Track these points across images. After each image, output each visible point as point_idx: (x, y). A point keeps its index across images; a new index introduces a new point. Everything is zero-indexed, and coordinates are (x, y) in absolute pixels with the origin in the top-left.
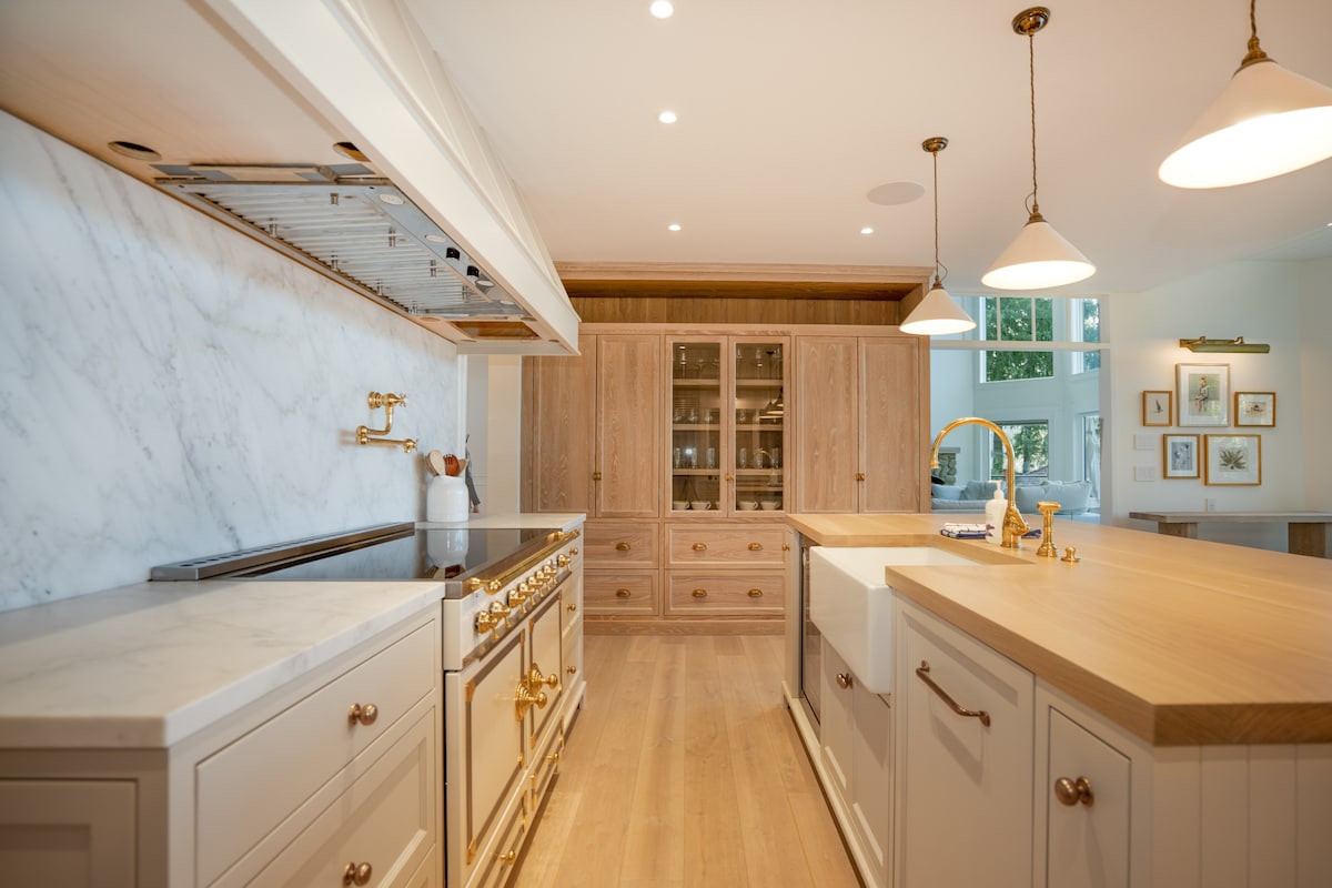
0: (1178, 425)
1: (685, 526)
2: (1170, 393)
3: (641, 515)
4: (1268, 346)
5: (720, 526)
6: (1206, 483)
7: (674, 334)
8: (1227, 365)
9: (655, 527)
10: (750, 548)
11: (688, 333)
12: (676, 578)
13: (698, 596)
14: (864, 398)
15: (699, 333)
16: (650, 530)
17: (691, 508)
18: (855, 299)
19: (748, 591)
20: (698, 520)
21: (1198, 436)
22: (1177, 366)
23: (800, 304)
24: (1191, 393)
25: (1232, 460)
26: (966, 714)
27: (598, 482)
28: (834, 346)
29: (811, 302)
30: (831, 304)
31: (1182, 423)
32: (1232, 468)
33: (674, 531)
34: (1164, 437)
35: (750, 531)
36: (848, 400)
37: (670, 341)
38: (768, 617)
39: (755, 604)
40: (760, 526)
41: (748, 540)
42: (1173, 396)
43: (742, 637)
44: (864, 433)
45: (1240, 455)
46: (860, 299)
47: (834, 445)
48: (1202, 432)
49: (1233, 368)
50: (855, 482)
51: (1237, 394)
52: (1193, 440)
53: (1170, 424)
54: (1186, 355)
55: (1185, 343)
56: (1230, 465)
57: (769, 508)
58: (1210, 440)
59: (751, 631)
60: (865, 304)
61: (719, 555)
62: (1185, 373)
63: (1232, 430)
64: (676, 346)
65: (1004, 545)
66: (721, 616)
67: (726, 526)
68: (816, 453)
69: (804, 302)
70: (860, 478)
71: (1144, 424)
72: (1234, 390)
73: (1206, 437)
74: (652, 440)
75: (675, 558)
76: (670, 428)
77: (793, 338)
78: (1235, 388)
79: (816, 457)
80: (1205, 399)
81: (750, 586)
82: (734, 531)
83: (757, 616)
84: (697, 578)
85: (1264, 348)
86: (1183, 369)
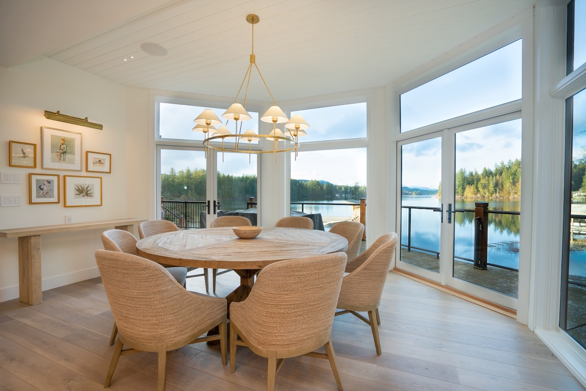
0: (42, 167)
2: (35, 145)
4: (102, 125)
6: (65, 206)
8: (80, 134)
21: (58, 176)
22: (41, 128)
24: (53, 147)
25: (83, 191)
31: (45, 166)
32: (83, 196)
34: (30, 176)
42: (37, 147)
45: (89, 189)
48: (62, 174)
49: (85, 136)
51: (87, 152)
52: (55, 179)
53: (35, 167)
56: (82, 195)
58: (68, 178)
62: (48, 134)
63: (84, 173)
71: (10, 166)
72: (85, 150)
73: (64, 176)
78: (86, 148)
80: (64, 153)
85: (99, 127)
86: (45, 131)
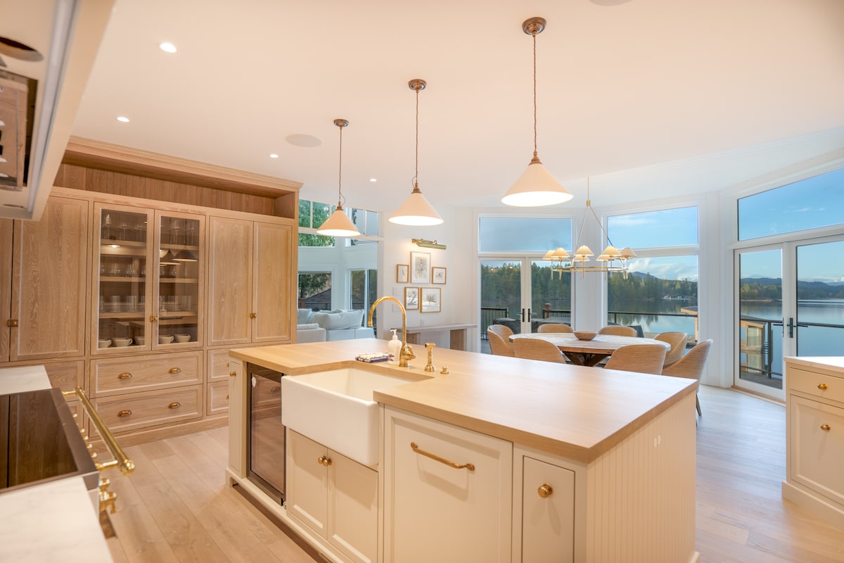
0: (411, 282)
1: (112, 361)
3: (64, 355)
4: (445, 246)
5: (145, 358)
6: (421, 312)
7: (103, 202)
8: (430, 254)
9: (80, 365)
10: (171, 372)
11: (117, 203)
12: (101, 405)
13: (123, 415)
14: (256, 263)
15: (127, 205)
16: (76, 367)
17: (113, 345)
18: (246, 194)
19: (168, 405)
20: (123, 355)
21: (418, 288)
22: (411, 253)
23: (206, 191)
24: (417, 266)
25: (431, 300)
26: (461, 467)
27: (13, 329)
28: (237, 226)
29: (214, 191)
30: (229, 194)
31: (412, 282)
33: (100, 365)
34: (405, 288)
35: (170, 359)
36: (246, 264)
37: (99, 209)
38: (186, 421)
39: (174, 413)
40: (179, 355)
41: (168, 366)
42: (409, 267)
43: (165, 441)
44: (256, 286)
45: (434, 298)
46: (249, 194)
47: (235, 294)
48: (420, 286)
49: (432, 256)
50: (250, 319)
51: (433, 268)
52: (416, 290)
53: (408, 282)
54: (415, 247)
55: (414, 241)
57: (184, 341)
58: (423, 290)
59: (172, 435)
60: (252, 197)
61: (144, 381)
62: (414, 255)
63: (431, 285)
64: (104, 213)
65: (400, 365)
66: (145, 428)
67: (150, 357)
68: (223, 300)
69: (209, 190)
70: (253, 316)
71: (397, 282)
72: (432, 266)
73: (421, 289)
74: (79, 290)
75: (100, 388)
76: (97, 279)
77: (208, 217)
79: (223, 302)
80: (421, 270)
81: (169, 401)
82: (156, 360)
83: (177, 423)
84: (122, 401)
85: (443, 247)
86: (413, 254)
